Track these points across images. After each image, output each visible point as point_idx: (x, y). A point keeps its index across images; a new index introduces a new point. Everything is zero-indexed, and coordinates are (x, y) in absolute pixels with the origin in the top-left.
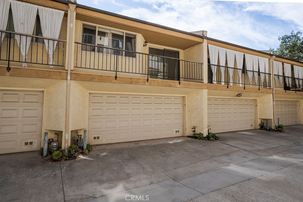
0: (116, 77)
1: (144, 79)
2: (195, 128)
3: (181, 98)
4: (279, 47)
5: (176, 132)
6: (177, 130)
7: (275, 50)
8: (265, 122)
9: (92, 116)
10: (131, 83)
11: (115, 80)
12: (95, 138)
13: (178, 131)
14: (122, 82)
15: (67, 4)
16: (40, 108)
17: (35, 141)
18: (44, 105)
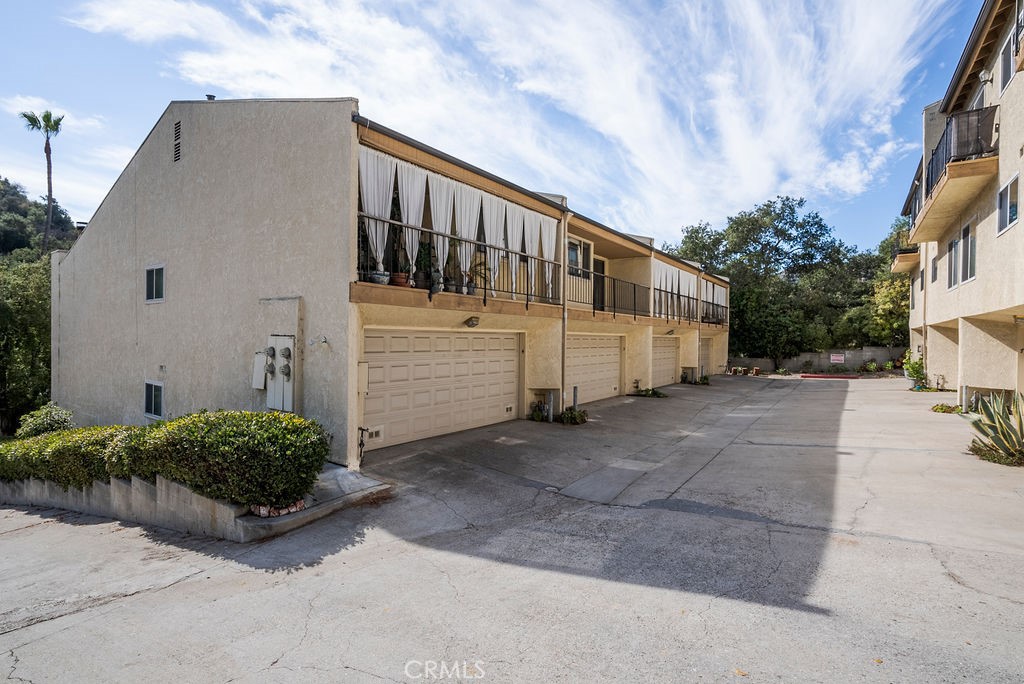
2: (637, 383)
3: (619, 339)
4: (680, 244)
7: (673, 247)
8: (690, 372)
13: (615, 388)
15: (564, 210)
16: (516, 359)
17: (513, 406)
18: (526, 353)
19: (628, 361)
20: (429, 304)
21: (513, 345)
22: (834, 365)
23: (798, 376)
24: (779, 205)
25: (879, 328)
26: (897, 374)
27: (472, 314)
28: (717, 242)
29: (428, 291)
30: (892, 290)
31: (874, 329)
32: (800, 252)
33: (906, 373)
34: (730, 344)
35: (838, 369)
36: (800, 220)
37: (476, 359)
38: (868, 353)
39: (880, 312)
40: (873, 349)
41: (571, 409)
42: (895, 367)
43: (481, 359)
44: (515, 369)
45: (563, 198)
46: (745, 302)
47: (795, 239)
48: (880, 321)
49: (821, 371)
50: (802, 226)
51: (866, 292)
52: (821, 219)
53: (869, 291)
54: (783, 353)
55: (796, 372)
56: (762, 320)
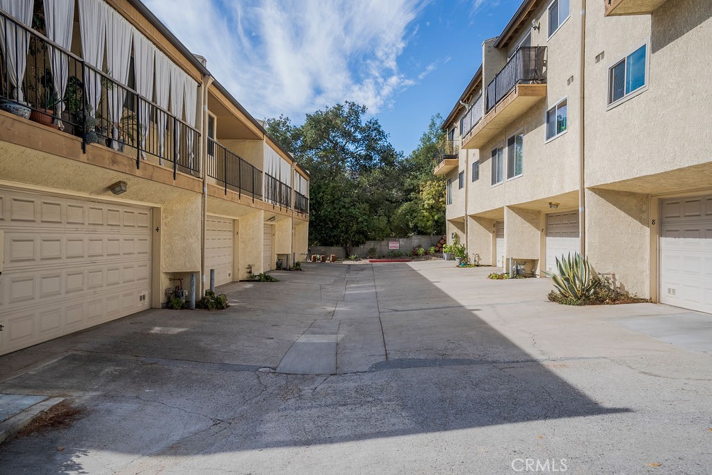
2: (250, 268)
3: (232, 223)
5: (229, 275)
8: (284, 258)
15: (205, 74)
16: (148, 238)
17: (146, 293)
18: (162, 232)
19: (241, 246)
20: (83, 157)
21: (146, 222)
22: (393, 251)
23: (367, 261)
24: (346, 109)
25: (425, 219)
26: (437, 257)
27: (122, 177)
28: (296, 136)
29: (81, 140)
30: (432, 189)
31: (421, 220)
32: (363, 153)
33: (445, 255)
34: (310, 234)
35: (395, 254)
36: (363, 125)
37: (111, 237)
38: (415, 240)
39: (426, 206)
40: (419, 237)
41: (210, 293)
42: (436, 251)
43: (117, 236)
44: (148, 249)
45: (204, 60)
46: (321, 194)
47: (358, 141)
48: (426, 214)
49: (382, 257)
50: (362, 130)
51: (413, 190)
52: (380, 126)
53: (416, 189)
54: (352, 241)
55: (365, 258)
56: (336, 211)
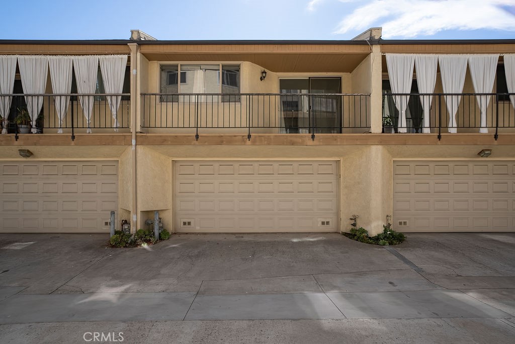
0: (197, 136)
1: (243, 136)
2: (355, 219)
3: (334, 165)
5: (323, 223)
6: (325, 221)
9: (180, 193)
10: (221, 143)
11: (196, 142)
12: (185, 223)
13: (328, 223)
14: (206, 144)
16: (116, 182)
18: (120, 178)
